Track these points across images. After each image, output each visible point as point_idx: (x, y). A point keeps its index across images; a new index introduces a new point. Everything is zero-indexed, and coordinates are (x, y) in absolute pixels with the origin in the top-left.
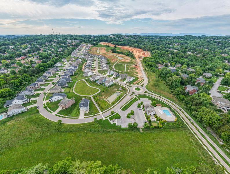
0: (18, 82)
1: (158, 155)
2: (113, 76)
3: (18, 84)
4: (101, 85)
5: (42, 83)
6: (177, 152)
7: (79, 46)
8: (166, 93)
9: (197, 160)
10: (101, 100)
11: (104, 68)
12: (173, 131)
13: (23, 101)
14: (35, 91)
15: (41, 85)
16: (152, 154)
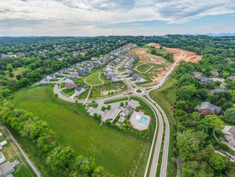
0: (59, 66)
1: (93, 147)
2: (127, 75)
3: (58, 67)
4: (108, 79)
5: (71, 70)
6: (112, 155)
7: (124, 45)
8: (167, 103)
9: (124, 173)
10: (98, 91)
11: (125, 67)
12: (130, 138)
13: (52, 78)
14: (64, 74)
15: (70, 71)
16: (90, 144)
